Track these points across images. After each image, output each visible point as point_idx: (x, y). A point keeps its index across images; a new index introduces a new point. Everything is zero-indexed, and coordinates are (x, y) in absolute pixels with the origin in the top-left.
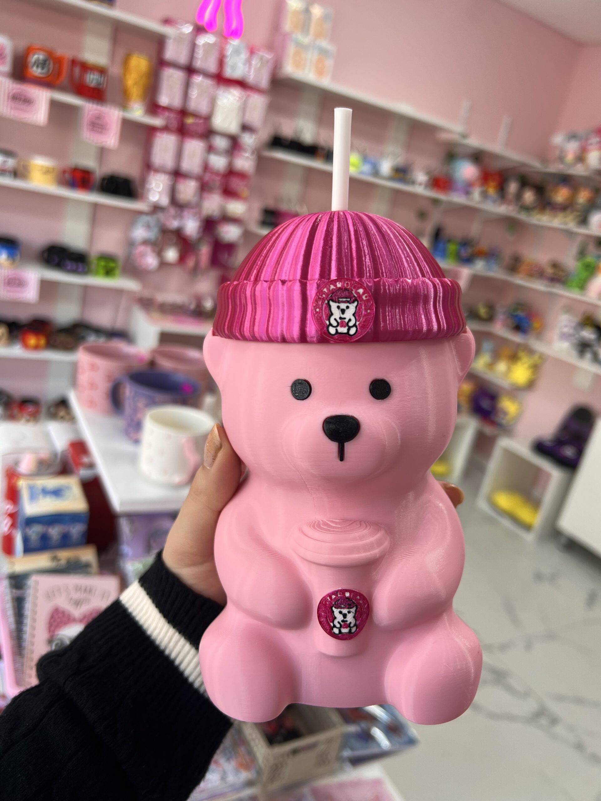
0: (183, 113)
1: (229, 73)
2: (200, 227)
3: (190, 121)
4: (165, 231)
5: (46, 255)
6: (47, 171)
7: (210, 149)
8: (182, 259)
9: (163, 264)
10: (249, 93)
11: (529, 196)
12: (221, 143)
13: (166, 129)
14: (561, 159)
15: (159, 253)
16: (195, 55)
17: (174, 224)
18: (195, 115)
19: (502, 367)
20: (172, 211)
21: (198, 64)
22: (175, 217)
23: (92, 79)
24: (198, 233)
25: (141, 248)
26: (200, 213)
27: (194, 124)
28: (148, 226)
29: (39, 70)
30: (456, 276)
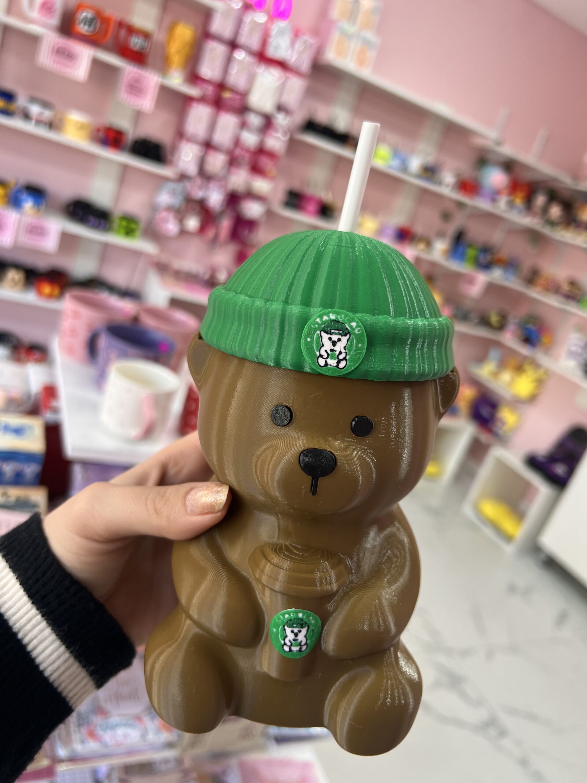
0: (221, 86)
1: (272, 52)
2: (224, 200)
3: (227, 95)
4: (189, 200)
5: (71, 208)
6: (82, 127)
7: (243, 125)
8: (202, 229)
9: (183, 232)
10: (289, 75)
11: (555, 211)
12: (255, 120)
13: (202, 100)
15: (181, 220)
16: (241, 31)
17: (199, 194)
18: (233, 90)
20: (198, 181)
21: (243, 40)
22: (200, 188)
23: (136, 42)
24: (222, 206)
25: (164, 214)
26: (225, 186)
27: (231, 99)
28: (173, 193)
29: (86, 27)
30: (471, 281)
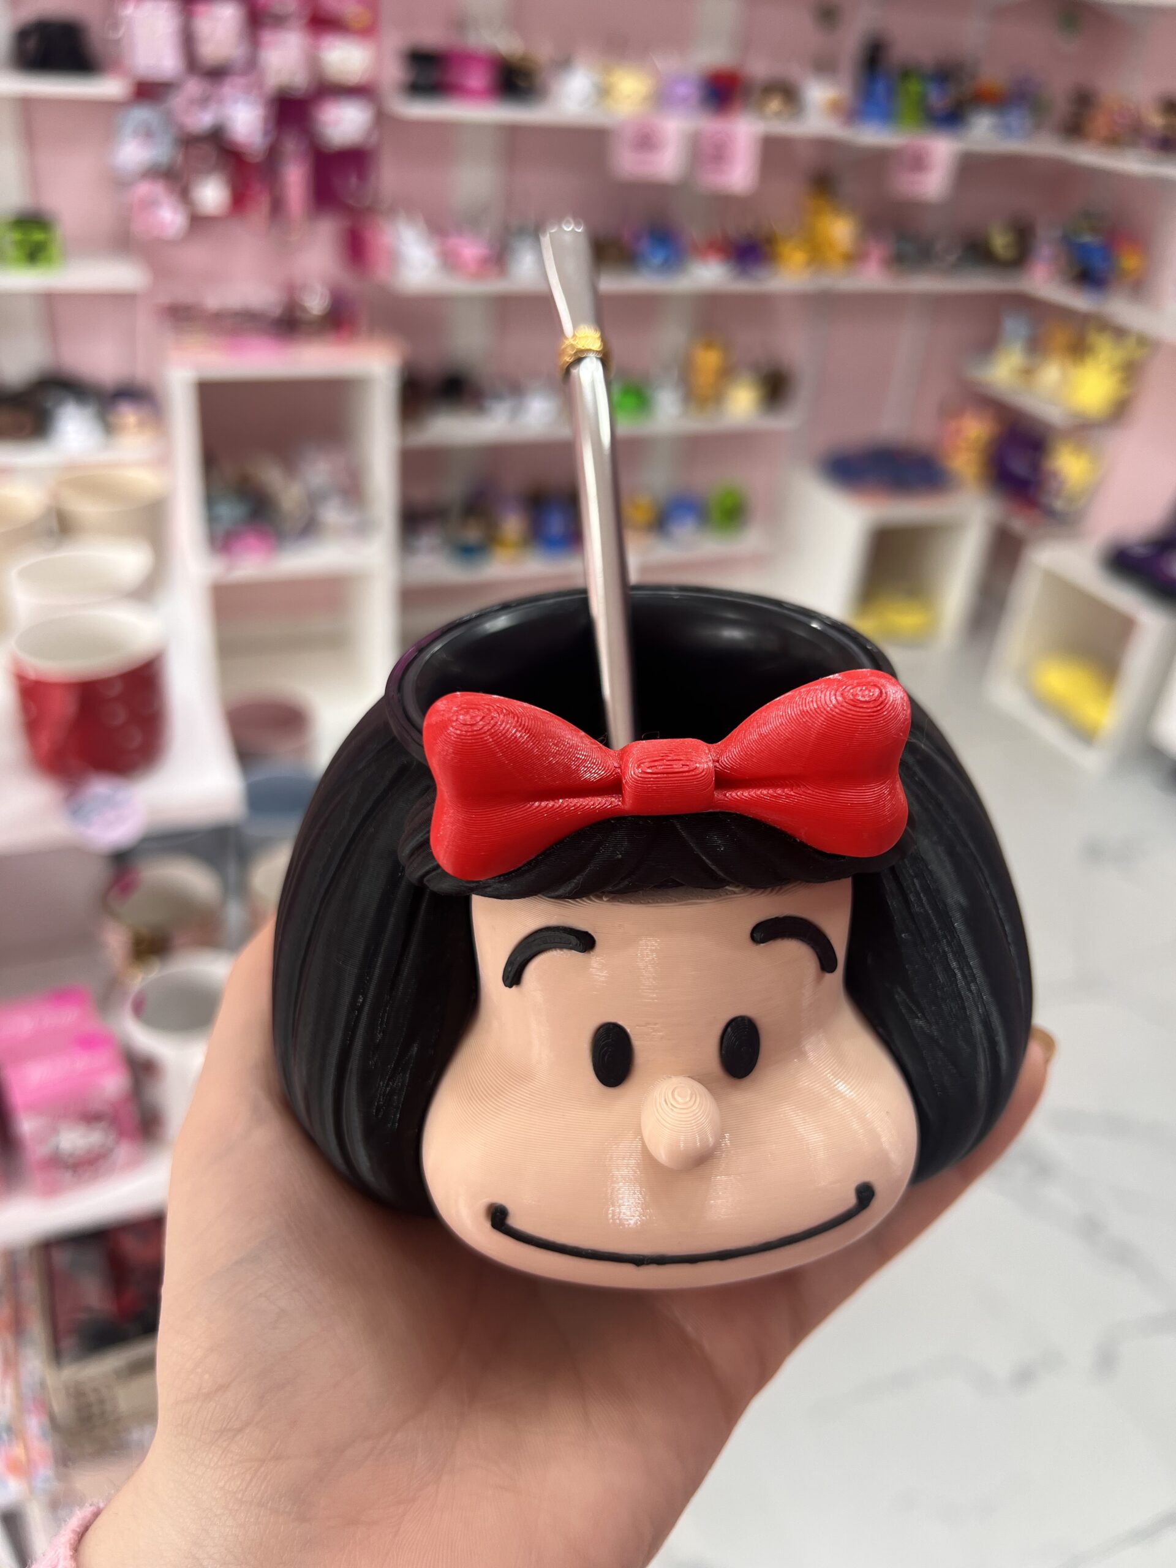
2: (266, 120)
4: (189, 142)
8: (239, 200)
9: (198, 222)
15: (184, 194)
17: (203, 120)
19: (1051, 374)
20: (193, 87)
22: (204, 102)
24: (266, 133)
25: (145, 189)
26: (259, 84)
28: (148, 134)
30: (918, 162)
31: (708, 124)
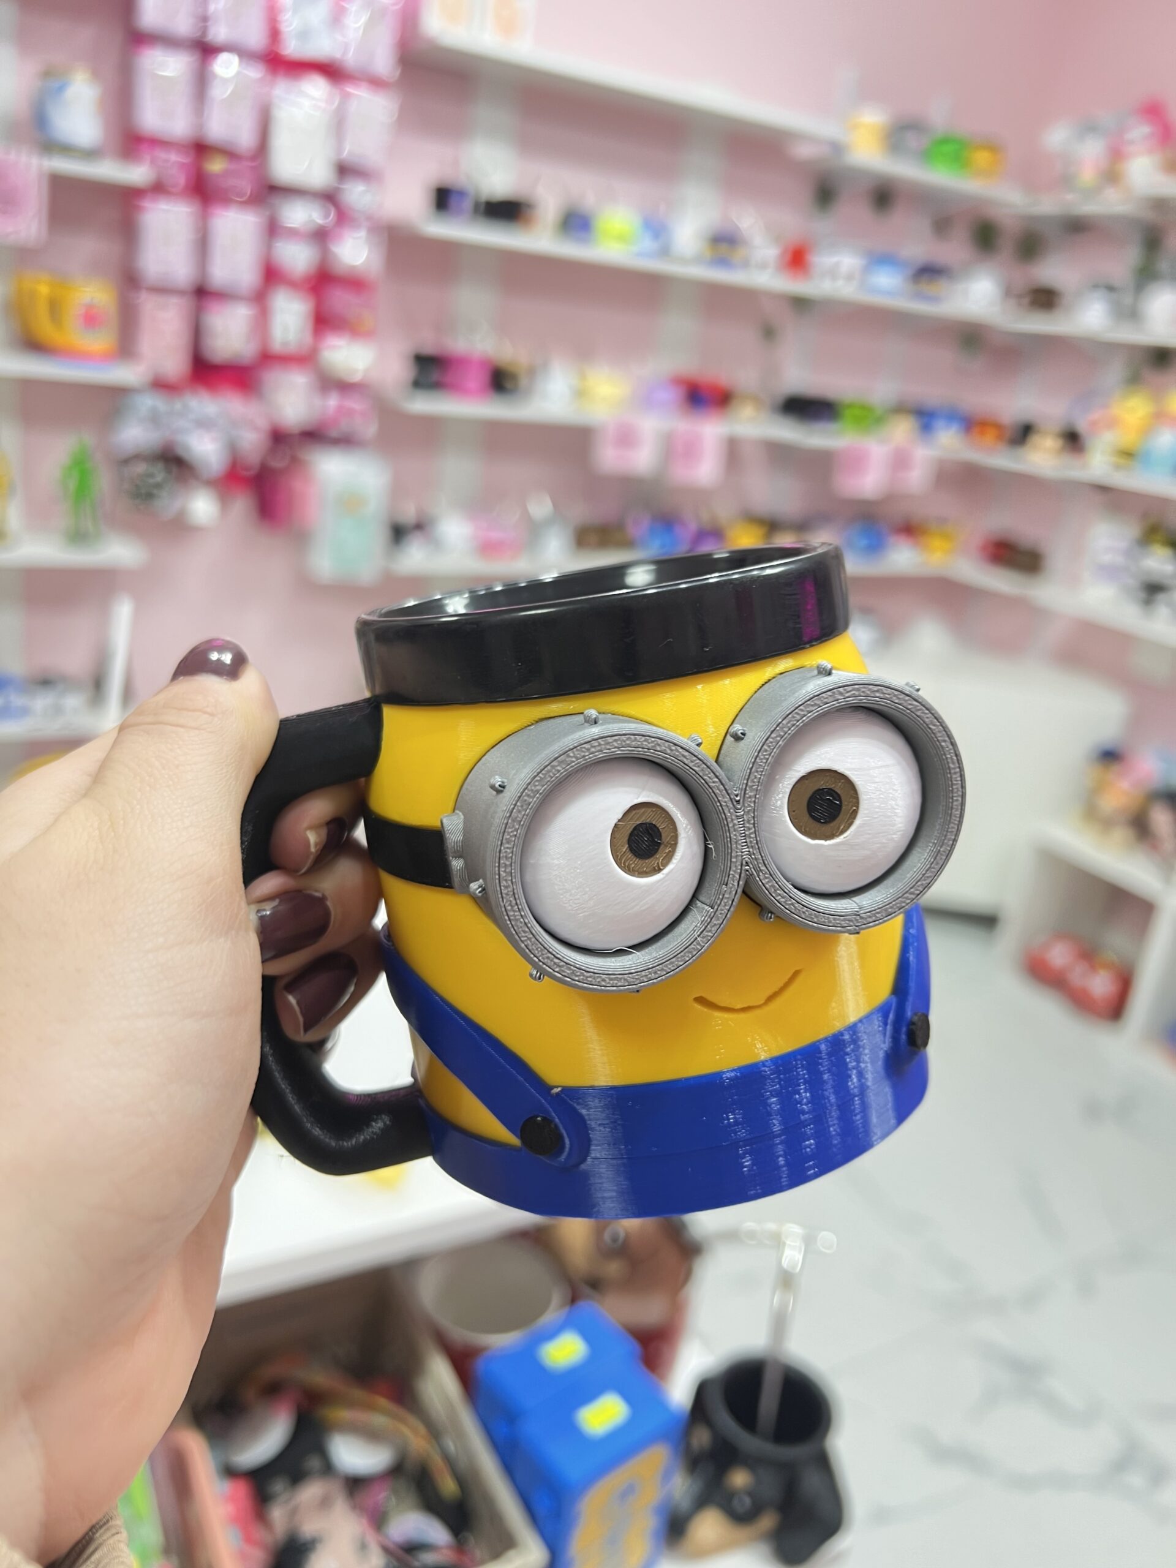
0: (201, 148)
3: (216, 166)
7: (273, 229)
10: (350, 89)
13: (161, 189)
14: (1066, 181)
18: (229, 153)
21: (221, 31)
27: (226, 173)
31: (682, 424)
